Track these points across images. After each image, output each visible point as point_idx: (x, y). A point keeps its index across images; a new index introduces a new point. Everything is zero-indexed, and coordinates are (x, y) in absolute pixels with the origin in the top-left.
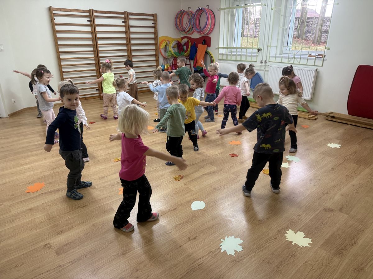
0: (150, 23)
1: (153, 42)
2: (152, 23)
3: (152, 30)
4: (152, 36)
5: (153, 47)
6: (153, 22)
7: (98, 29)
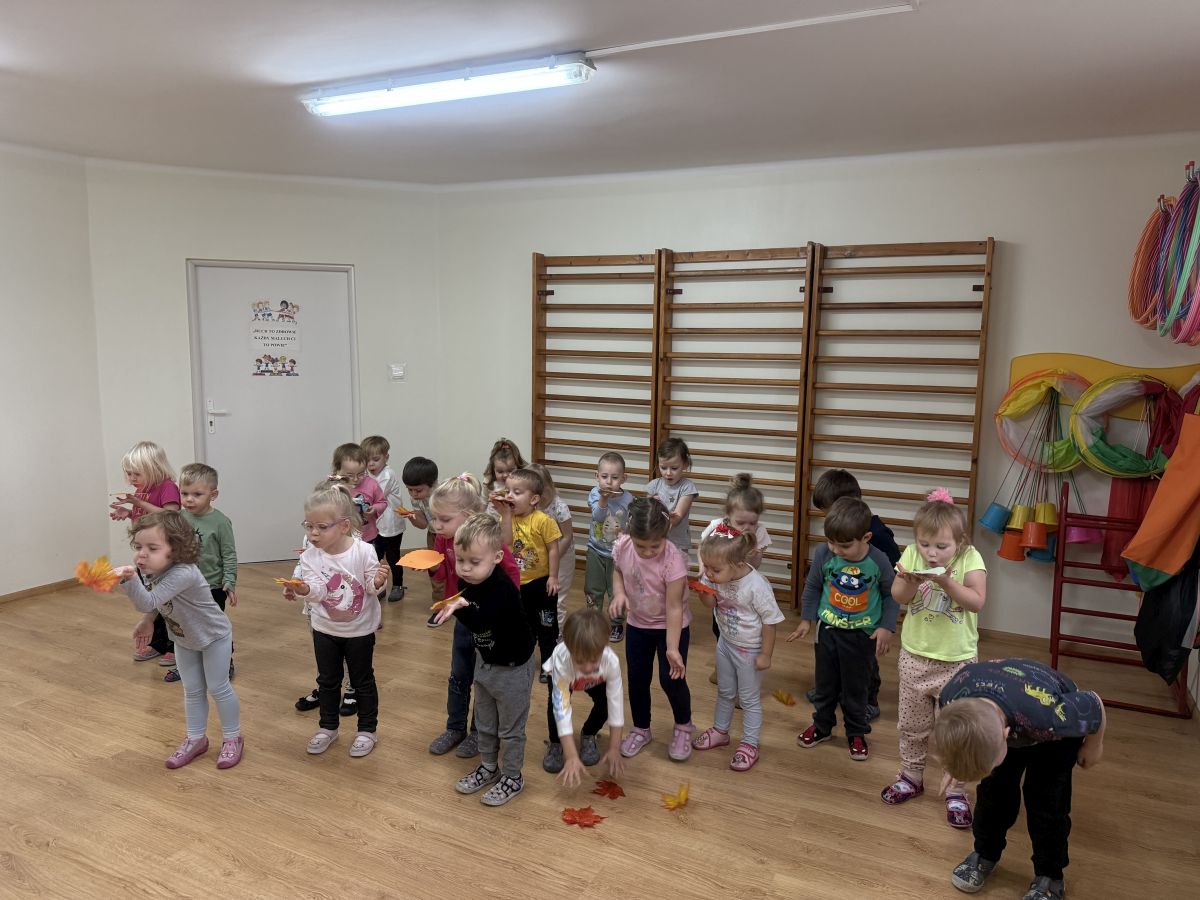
0: (961, 289)
1: (968, 379)
2: (977, 288)
3: (971, 321)
4: (969, 351)
5: (967, 408)
6: (981, 281)
7: (683, 321)
